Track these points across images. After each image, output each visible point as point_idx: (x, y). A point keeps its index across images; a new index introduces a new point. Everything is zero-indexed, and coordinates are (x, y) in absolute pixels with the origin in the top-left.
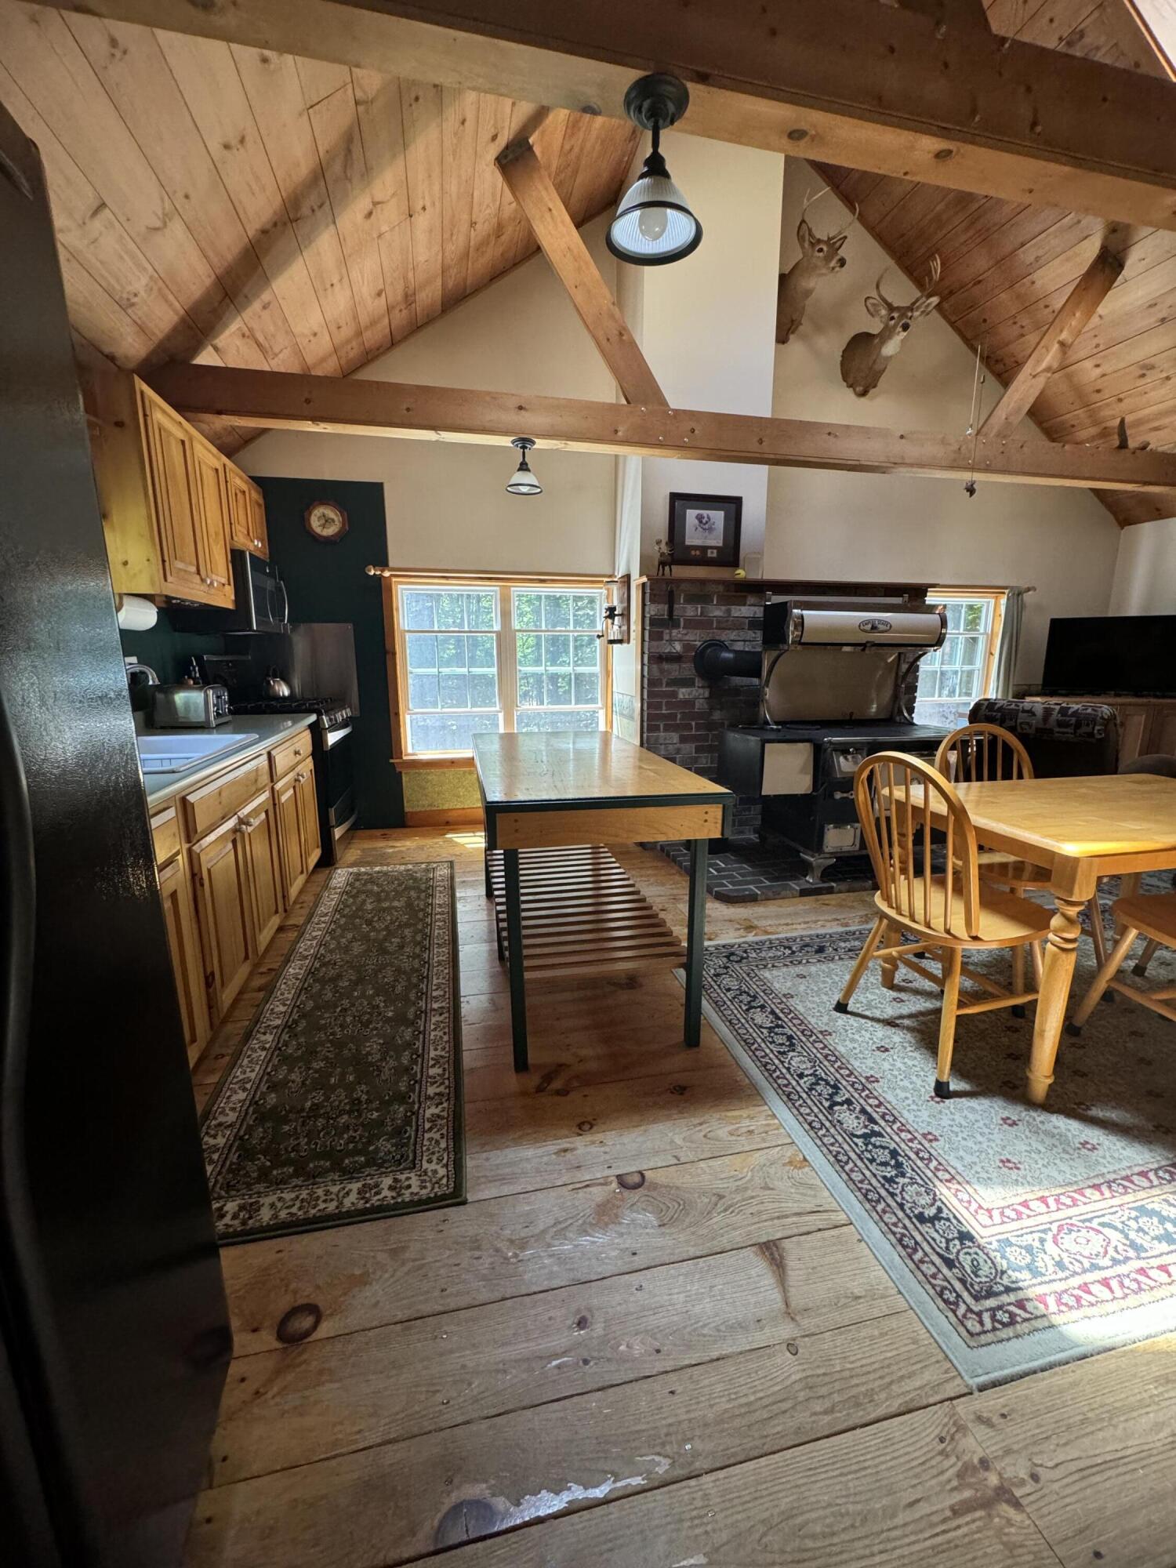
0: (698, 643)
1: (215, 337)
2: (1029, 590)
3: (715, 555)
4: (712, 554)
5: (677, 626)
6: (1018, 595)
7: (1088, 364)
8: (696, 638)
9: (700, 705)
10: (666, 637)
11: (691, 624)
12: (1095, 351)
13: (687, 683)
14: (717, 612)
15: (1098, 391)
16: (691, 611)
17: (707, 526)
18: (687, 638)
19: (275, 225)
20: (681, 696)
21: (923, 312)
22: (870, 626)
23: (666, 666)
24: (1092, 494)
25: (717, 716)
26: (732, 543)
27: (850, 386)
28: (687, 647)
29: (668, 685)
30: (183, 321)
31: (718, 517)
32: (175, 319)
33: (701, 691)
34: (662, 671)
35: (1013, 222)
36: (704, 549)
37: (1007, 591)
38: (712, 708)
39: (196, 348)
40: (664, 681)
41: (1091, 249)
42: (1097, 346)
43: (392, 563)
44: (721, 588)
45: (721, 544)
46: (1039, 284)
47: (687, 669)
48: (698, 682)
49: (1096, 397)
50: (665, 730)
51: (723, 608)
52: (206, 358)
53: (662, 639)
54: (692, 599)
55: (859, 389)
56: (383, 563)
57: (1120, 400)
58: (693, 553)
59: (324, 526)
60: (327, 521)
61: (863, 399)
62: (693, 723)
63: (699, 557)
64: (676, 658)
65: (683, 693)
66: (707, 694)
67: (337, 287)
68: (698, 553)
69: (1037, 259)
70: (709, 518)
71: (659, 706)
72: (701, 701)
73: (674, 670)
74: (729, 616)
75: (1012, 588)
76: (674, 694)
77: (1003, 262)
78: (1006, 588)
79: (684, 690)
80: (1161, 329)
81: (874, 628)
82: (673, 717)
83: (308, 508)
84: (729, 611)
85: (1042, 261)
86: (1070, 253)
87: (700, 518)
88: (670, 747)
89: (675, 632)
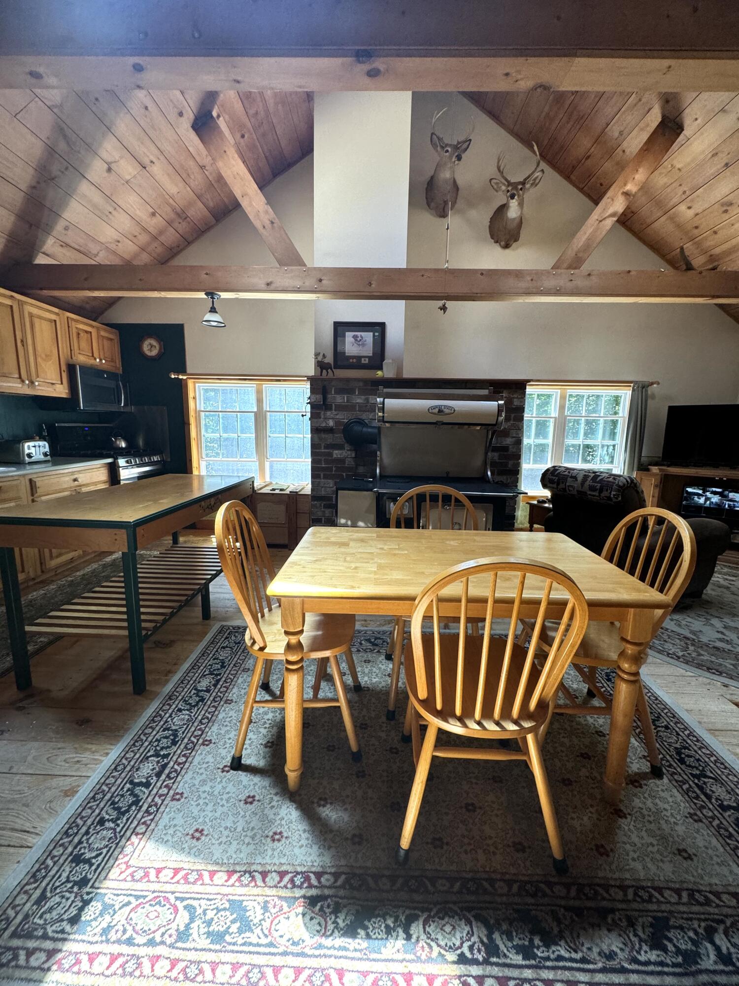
0: (346, 421)
1: (41, 247)
2: (652, 384)
3: (367, 362)
4: (365, 361)
5: (331, 409)
6: (643, 387)
7: (682, 208)
8: (344, 417)
9: (350, 462)
10: (322, 417)
11: (340, 408)
12: (684, 197)
13: (340, 447)
14: (359, 400)
15: (696, 227)
16: (340, 399)
17: (360, 343)
18: (338, 417)
19: (38, 183)
20: (335, 456)
21: (532, 184)
22: (437, 410)
23: (323, 436)
24: (717, 308)
25: (361, 470)
26: (379, 351)
27: (496, 242)
28: (338, 423)
29: (325, 448)
30: (8, 241)
31: (368, 337)
32: (4, 240)
33: (349, 453)
34: (320, 439)
35: (595, 109)
36: (359, 358)
37: (632, 385)
38: (357, 465)
39: (31, 256)
40: (323, 445)
41: (655, 118)
42: (684, 192)
43: (189, 371)
44: (361, 384)
45: (371, 355)
46: (628, 152)
47: (339, 438)
48: (347, 447)
49: (696, 232)
50: (324, 478)
51: (363, 397)
52: (41, 260)
53: (320, 418)
54: (340, 391)
55: (503, 243)
56: (183, 371)
57: (715, 233)
58: (351, 361)
59: (150, 350)
60: (152, 346)
61: (507, 251)
62: (344, 474)
63: (356, 363)
64: (330, 430)
65: (337, 454)
66: (353, 455)
67: (114, 213)
68: (355, 360)
69: (621, 133)
70: (361, 337)
71: (319, 462)
72: (349, 459)
73: (329, 438)
74: (368, 402)
75: (635, 382)
76: (331, 454)
77: (600, 138)
78: (631, 382)
79: (337, 452)
80: (728, 172)
81: (440, 411)
82: (330, 469)
83: (141, 340)
84: (367, 400)
85: (625, 133)
86: (642, 125)
87: (355, 337)
88: (328, 489)
89: (329, 413)
